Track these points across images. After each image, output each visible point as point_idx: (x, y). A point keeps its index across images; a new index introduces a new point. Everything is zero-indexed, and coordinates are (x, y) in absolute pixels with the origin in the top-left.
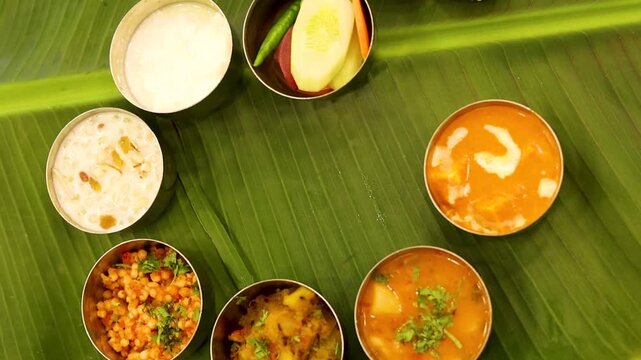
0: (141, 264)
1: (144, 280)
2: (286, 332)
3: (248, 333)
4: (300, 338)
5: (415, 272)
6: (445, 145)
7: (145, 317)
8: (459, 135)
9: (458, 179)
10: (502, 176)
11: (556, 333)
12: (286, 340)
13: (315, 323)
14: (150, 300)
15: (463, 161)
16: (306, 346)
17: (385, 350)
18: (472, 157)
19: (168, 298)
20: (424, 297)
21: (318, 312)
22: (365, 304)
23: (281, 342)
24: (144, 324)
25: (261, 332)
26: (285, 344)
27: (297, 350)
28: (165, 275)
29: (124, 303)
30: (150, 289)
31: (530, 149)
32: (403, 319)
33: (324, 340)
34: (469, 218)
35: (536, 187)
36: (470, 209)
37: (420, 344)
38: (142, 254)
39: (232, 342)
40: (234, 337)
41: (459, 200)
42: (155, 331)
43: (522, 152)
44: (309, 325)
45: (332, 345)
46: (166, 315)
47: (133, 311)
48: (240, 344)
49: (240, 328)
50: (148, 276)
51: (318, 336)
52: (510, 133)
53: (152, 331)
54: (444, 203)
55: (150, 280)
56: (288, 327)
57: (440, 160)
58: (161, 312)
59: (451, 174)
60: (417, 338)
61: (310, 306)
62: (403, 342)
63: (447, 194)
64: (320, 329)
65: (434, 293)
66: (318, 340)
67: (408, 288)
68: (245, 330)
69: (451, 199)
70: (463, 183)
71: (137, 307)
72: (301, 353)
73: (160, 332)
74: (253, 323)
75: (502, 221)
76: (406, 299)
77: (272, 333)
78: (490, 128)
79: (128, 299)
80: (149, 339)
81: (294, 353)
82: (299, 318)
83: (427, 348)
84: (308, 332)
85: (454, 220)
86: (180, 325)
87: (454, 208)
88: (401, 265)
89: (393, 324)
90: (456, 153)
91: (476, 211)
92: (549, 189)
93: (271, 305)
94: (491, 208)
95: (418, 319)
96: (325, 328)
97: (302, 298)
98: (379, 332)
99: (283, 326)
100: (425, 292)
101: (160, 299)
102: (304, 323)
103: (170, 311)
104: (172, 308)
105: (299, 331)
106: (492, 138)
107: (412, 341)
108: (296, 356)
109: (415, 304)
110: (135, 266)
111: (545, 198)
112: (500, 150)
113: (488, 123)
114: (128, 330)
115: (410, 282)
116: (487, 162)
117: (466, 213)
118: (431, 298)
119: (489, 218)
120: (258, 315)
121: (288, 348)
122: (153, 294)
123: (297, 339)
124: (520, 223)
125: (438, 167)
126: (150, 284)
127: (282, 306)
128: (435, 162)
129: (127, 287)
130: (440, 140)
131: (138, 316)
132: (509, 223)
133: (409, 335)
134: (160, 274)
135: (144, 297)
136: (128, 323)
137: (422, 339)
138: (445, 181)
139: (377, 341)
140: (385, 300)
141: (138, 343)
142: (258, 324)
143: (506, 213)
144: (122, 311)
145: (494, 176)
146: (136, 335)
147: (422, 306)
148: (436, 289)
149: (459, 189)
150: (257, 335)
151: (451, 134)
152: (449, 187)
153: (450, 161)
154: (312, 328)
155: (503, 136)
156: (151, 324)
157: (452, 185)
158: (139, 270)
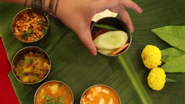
0: (42, 21)
1: (37, 23)
2: (36, 66)
4: (36, 70)
5: (65, 93)
6: (102, 89)
8: (106, 92)
9: (94, 96)
12: (34, 67)
13: (42, 73)
15: (100, 96)
16: (35, 73)
17: (41, 94)
18: (102, 97)
19: (35, 32)
20: (59, 99)
21: (45, 73)
22: (51, 84)
24: (26, 28)
25: (34, 59)
26: (33, 67)
27: (33, 71)
28: (41, 28)
29: (30, 20)
30: (35, 26)
32: (51, 95)
33: (39, 77)
34: (85, 103)
36: (87, 102)
38: (44, 20)
39: (29, 53)
40: (31, 53)
41: (88, 99)
42: (25, 31)
44: (41, 72)
45: (38, 79)
46: (30, 33)
47: (28, 24)
48: (30, 55)
49: (34, 53)
50: (39, 24)
54: (86, 94)
55: (38, 25)
56: (38, 66)
58: (30, 31)
59: (94, 94)
60: (47, 101)
61: (46, 70)
62: (45, 98)
63: (89, 95)
64: (41, 75)
65: (61, 100)
66: (38, 75)
67: (60, 93)
68: (33, 55)
69: (88, 96)
70: (93, 98)
71: (29, 24)
72: (32, 72)
73: (25, 33)
74: (36, 56)
76: (57, 94)
77: (35, 62)
79: (30, 21)
80: (22, 31)
81: (32, 70)
82: (41, 68)
84: (39, 72)
85: (83, 99)
86: (29, 37)
87: (86, 98)
88: (65, 89)
89: (49, 92)
90: (101, 93)
93: (43, 59)
95: (52, 99)
96: (42, 76)
97: (47, 67)
98: (45, 90)
101: (34, 29)
102: (41, 70)
103: (32, 33)
104: (33, 34)
105: (38, 70)
106: (109, 101)
107: (46, 100)
108: (31, 71)
109: (56, 97)
110: (40, 19)
113: (113, 98)
114: (23, 24)
115: (62, 93)
116: (102, 102)
120: (38, 57)
121: (32, 68)
122: (34, 27)
123: (36, 69)
125: (96, 90)
127: (43, 63)
128: (96, 88)
129: (34, 19)
130: (103, 87)
131: (27, 26)
133: (48, 99)
134: (40, 27)
135: (33, 25)
136: (25, 23)
137: (48, 102)
138: (92, 93)
139: (43, 91)
140: (54, 88)
141: (20, 28)
142: (36, 58)
144: (27, 21)
146: (22, 27)
147: (57, 99)
148: (63, 100)
149: (91, 97)
150: (33, 59)
151: (106, 89)
153: (98, 92)
154: (40, 72)
156: (26, 30)
157: (92, 95)
158: (40, 21)
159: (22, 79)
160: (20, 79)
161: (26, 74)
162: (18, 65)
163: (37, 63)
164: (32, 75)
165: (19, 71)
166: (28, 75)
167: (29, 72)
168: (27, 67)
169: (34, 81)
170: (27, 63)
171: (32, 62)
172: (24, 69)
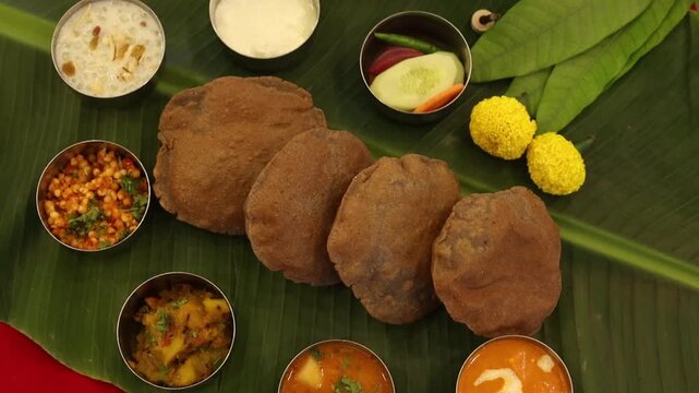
0: (128, 176)
1: (115, 186)
2: (190, 324)
3: (162, 306)
4: (197, 336)
7: (85, 201)
12: (186, 330)
13: (215, 332)
14: (100, 199)
16: (198, 343)
19: (109, 214)
23: (182, 328)
24: (80, 202)
25: (173, 312)
26: (184, 332)
27: (188, 342)
28: (126, 202)
29: (91, 177)
30: (110, 196)
33: (213, 349)
38: (136, 174)
42: (78, 214)
44: (210, 331)
45: (215, 356)
46: (93, 218)
47: (85, 189)
48: (150, 308)
50: (120, 188)
51: (211, 342)
53: (77, 212)
55: (117, 191)
56: (195, 321)
58: (95, 211)
64: (215, 338)
66: (208, 345)
68: (160, 302)
71: (91, 190)
72: (190, 346)
73: (79, 219)
74: (170, 300)
77: (180, 317)
79: (94, 181)
80: (70, 212)
81: (185, 343)
82: (206, 321)
84: (206, 334)
86: (91, 233)
93: (193, 297)
96: (220, 340)
97: (218, 307)
99: (191, 318)
101: (105, 206)
102: (208, 326)
103: (99, 219)
104: (102, 220)
105: (200, 330)
108: (185, 346)
110: (123, 172)
114: (69, 191)
120: (178, 299)
121: (184, 336)
122: (107, 199)
123: (194, 334)
126: (113, 193)
127: (200, 303)
129: (104, 174)
131: (84, 195)
134: (125, 197)
135: (100, 193)
136: (76, 187)
141: (63, 203)
142: (174, 304)
144: (82, 179)
146: (68, 199)
150: (168, 311)
154: (210, 334)
156: (81, 209)
158: (122, 177)
159: (176, 382)
160: (171, 384)
161: (177, 362)
162: (137, 355)
163: (186, 313)
164: (192, 353)
165: (153, 367)
166: (183, 362)
167: (181, 353)
168: (168, 342)
169: (207, 365)
170: (160, 334)
171: (170, 323)
172: (161, 352)
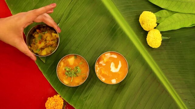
5: (81, 63)
6: (111, 54)
8: (115, 56)
9: (105, 62)
10: (111, 70)
11: (85, 99)
12: (46, 40)
13: (54, 42)
15: (110, 60)
16: (48, 45)
17: (61, 67)
18: (112, 62)
20: (77, 68)
21: (56, 41)
23: (45, 40)
26: (45, 41)
31: (120, 73)
32: (70, 66)
33: (53, 47)
34: (98, 68)
35: (113, 79)
36: (100, 68)
37: (67, 73)
39: (36, 31)
40: (38, 31)
41: (101, 64)
43: (118, 72)
49: (40, 30)
51: (52, 45)
52: (121, 67)
54: (99, 61)
56: (49, 38)
57: (107, 56)
59: (105, 60)
60: (68, 72)
61: (56, 38)
62: (65, 69)
63: (101, 61)
64: (54, 44)
65: (79, 69)
66: (51, 46)
67: (77, 64)
69: (101, 63)
70: (105, 63)
72: (46, 45)
74: (43, 31)
75: (102, 76)
76: (74, 64)
77: (45, 37)
78: (120, 62)
82: (52, 39)
83: (67, 75)
84: (51, 43)
85: (96, 65)
87: (99, 64)
88: (81, 59)
89: (68, 65)
90: (111, 58)
91: (101, 69)
92: (114, 82)
93: (49, 31)
94: (103, 72)
95: (72, 69)
96: (55, 45)
97: (55, 36)
98: (64, 63)
99: (47, 37)
100: (78, 68)
102: (52, 40)
105: (50, 41)
106: (118, 64)
107: (67, 71)
108: (45, 45)
109: (74, 67)
111: (111, 82)
112: (116, 67)
113: (121, 61)
115: (78, 63)
116: (112, 65)
117: (99, 67)
118: (78, 69)
119: (101, 73)
120: (45, 31)
123: (48, 42)
124: (103, 80)
125: (106, 56)
127: (51, 33)
128: (106, 55)
130: (112, 53)
132: (102, 78)
133: (67, 70)
137: (68, 73)
138: (103, 60)
139: (62, 64)
140: (71, 60)
142: (44, 33)
143: (104, 76)
145: (110, 69)
147: (75, 69)
148: (80, 69)
149: (103, 63)
150: (42, 34)
151: (114, 54)
152: (102, 61)
153: (108, 58)
155: (120, 66)
157: (103, 61)
164: (47, 47)
166: (44, 49)
167: (43, 46)
169: (50, 51)
170: (38, 40)
171: (42, 38)
172: (38, 45)
